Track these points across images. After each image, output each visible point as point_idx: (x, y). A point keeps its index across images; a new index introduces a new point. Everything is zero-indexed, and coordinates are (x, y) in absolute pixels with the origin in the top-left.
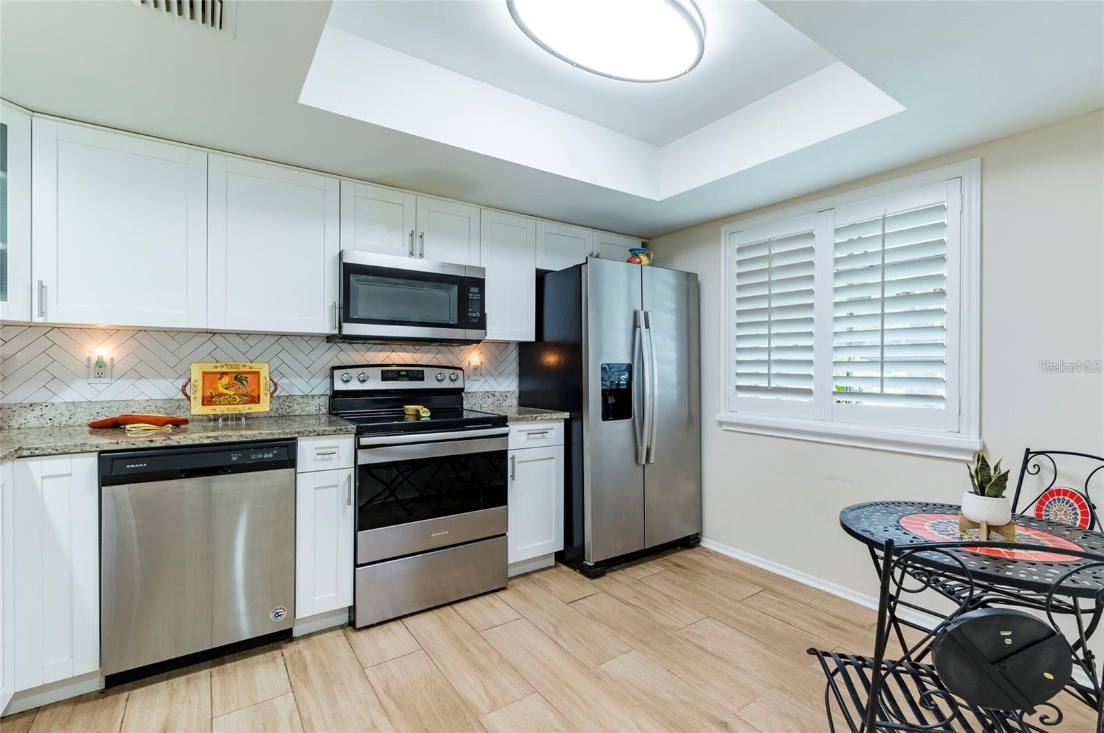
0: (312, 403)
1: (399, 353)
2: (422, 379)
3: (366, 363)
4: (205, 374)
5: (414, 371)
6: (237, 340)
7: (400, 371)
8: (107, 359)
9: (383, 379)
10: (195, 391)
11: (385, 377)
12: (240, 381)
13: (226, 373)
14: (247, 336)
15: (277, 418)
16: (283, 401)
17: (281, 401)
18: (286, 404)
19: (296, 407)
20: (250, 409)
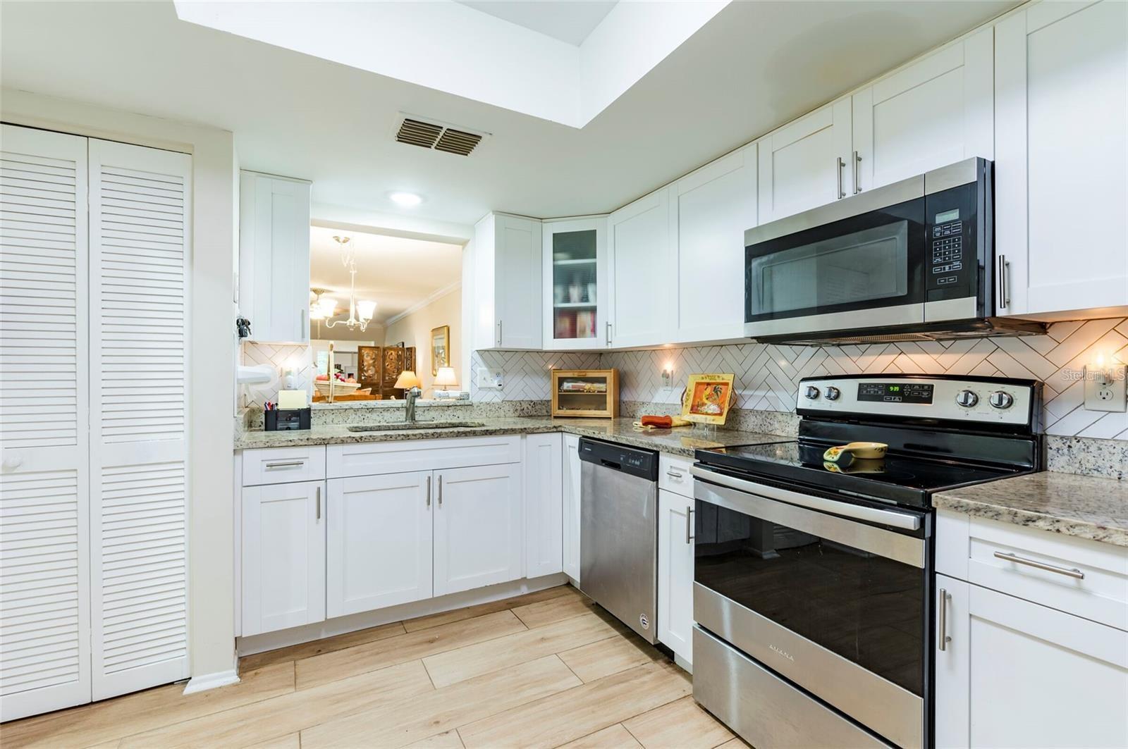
0: (791, 423)
1: (912, 356)
2: (929, 400)
3: (860, 372)
4: (698, 384)
5: (914, 385)
6: (734, 350)
7: (888, 385)
8: (669, 371)
9: (861, 397)
10: (688, 400)
11: (863, 395)
12: (716, 392)
13: (708, 384)
14: (742, 346)
15: (761, 436)
16: (766, 417)
17: (764, 416)
18: (768, 420)
19: (777, 425)
20: (713, 420)
